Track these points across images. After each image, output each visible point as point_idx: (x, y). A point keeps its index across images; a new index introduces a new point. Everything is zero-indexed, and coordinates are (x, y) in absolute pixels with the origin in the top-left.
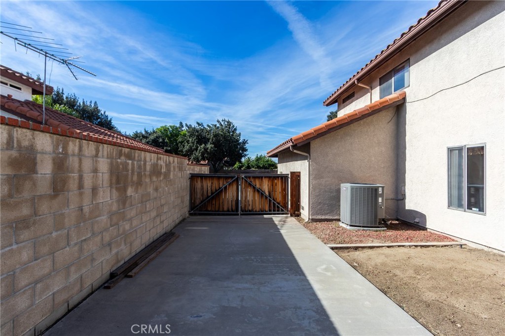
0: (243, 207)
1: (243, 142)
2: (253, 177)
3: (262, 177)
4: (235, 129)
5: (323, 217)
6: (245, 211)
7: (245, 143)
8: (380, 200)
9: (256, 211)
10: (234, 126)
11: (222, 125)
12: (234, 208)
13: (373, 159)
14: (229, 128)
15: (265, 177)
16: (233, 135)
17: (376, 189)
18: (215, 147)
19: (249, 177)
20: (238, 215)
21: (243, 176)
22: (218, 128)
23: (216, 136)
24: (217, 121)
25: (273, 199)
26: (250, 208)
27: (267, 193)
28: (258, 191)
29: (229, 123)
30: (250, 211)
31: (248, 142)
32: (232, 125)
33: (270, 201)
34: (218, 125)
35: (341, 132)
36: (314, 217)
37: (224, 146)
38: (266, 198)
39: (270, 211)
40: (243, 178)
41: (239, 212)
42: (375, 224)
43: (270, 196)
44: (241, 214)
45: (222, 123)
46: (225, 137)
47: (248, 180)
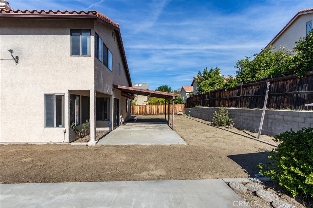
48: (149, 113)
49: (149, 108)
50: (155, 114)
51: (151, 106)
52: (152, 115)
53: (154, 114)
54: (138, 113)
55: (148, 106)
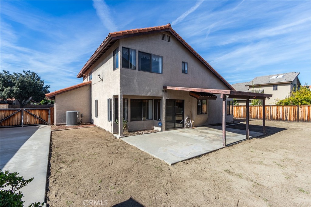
0: (24, 123)
1: (46, 87)
2: (30, 110)
3: (35, 110)
4: (39, 78)
5: (61, 124)
6: (26, 125)
7: (47, 88)
8: (78, 116)
9: (32, 124)
10: (38, 76)
11: (27, 74)
12: (19, 124)
13: (82, 102)
14: (34, 77)
15: (37, 110)
16: (37, 82)
17: (76, 113)
18: (20, 89)
19: (28, 110)
20: (22, 126)
21: (24, 109)
22: (23, 76)
23: (22, 82)
24: (23, 71)
25: (41, 119)
26: (29, 123)
27: (38, 116)
28: (33, 116)
29: (34, 74)
30: (28, 124)
31: (50, 87)
32: (36, 75)
33: (40, 120)
34: (24, 74)
35: (69, 92)
36: (57, 124)
37: (28, 89)
38: (38, 118)
39: (40, 123)
40: (24, 110)
41: (22, 125)
42: (76, 123)
43: (40, 117)
44: (23, 126)
45: (28, 73)
46: (29, 83)
47: (28, 111)
48: (277, 117)
49: (277, 110)
50: (290, 121)
51: (280, 108)
52: (283, 120)
53: (286, 120)
54: (258, 116)
55: (275, 108)
